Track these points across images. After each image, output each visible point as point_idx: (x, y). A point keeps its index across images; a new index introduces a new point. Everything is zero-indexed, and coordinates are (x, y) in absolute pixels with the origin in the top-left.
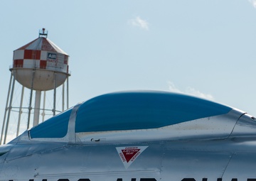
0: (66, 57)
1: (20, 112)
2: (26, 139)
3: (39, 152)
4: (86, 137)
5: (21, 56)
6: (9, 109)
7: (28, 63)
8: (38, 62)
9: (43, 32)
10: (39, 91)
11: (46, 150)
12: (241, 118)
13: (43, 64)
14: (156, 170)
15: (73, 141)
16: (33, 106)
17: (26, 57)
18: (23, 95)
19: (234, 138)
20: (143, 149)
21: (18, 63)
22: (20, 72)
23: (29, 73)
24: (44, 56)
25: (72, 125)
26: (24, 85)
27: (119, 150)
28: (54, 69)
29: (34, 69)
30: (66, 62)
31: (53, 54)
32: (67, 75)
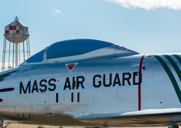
0: (27, 28)
1: (10, 53)
2: (26, 63)
3: (32, 69)
4: (52, 61)
5: (8, 29)
6: (4, 52)
7: (11, 32)
8: (15, 31)
9: (17, 18)
10: (17, 43)
11: (35, 68)
12: (117, 47)
13: (18, 32)
14: (83, 72)
15: (46, 63)
16: (15, 50)
17: (10, 29)
18: (10, 45)
19: (115, 56)
20: (76, 64)
21: (7, 32)
22: (8, 36)
23: (12, 36)
24: (18, 28)
25: (45, 56)
26: (10, 41)
27: (66, 65)
28: (22, 33)
29: (14, 34)
30: (27, 30)
31: (21, 27)
32: (28, 35)
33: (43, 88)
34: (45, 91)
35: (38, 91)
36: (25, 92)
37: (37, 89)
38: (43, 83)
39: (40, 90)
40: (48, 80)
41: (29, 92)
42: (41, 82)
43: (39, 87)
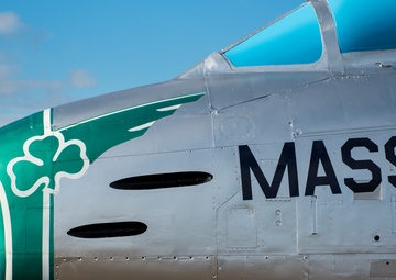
33: (364, 176)
34: (370, 187)
35: (336, 190)
36: (270, 192)
37: (331, 180)
38: (359, 154)
39: (350, 182)
40: (381, 142)
41: (294, 192)
42: (346, 150)
43: (342, 171)
